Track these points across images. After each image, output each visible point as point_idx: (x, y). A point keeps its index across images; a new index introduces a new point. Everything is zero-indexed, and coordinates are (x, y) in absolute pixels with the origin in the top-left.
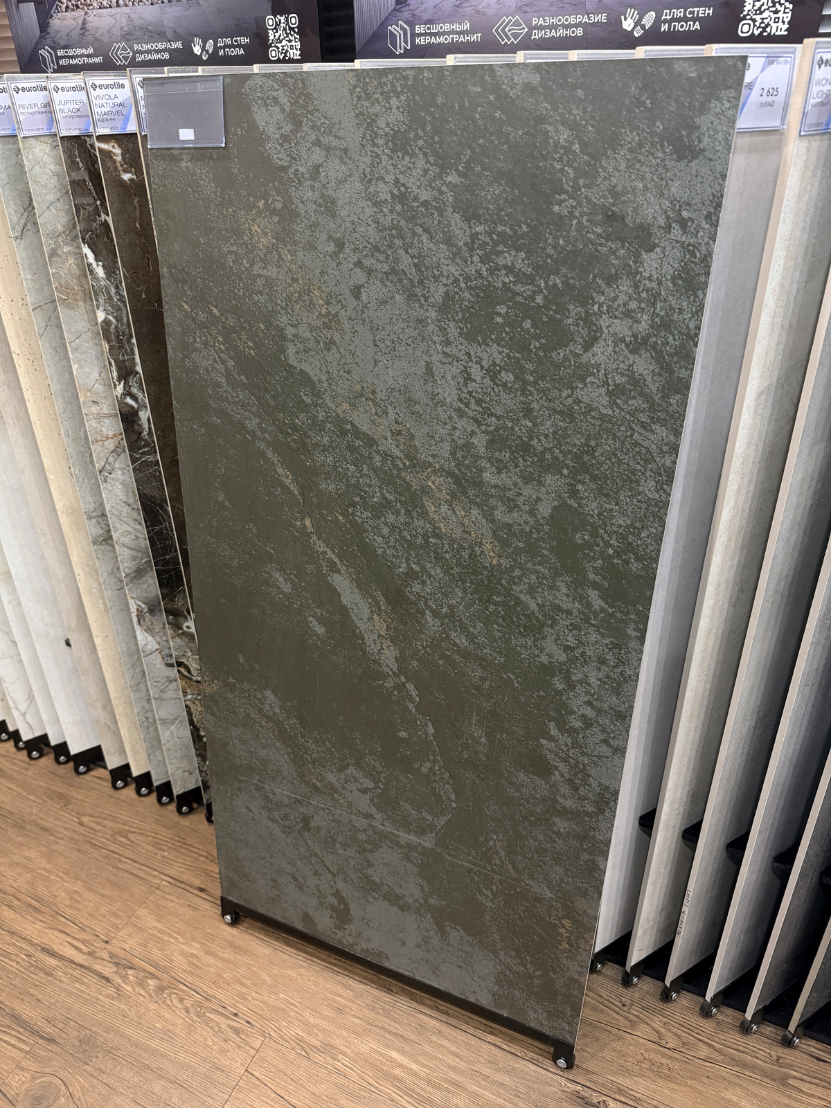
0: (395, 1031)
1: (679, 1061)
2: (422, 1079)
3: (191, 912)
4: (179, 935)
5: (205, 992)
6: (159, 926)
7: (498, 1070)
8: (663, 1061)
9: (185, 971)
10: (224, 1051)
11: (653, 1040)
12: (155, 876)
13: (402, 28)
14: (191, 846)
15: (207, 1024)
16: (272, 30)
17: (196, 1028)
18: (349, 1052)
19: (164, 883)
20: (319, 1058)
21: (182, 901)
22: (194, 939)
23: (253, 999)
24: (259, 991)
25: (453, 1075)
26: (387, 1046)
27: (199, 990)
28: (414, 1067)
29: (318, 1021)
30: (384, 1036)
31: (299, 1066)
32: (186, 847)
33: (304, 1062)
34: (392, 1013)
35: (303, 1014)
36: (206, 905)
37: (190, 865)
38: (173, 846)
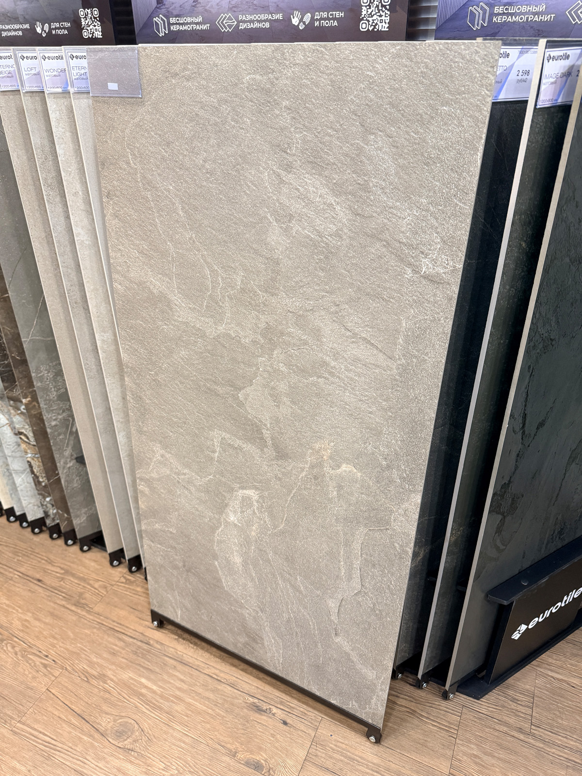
0: (147, 667)
2: (158, 695)
3: (30, 594)
4: (19, 607)
5: (29, 642)
6: (7, 602)
7: (207, 690)
9: (20, 630)
10: (35, 678)
12: (10, 572)
14: (37, 553)
15: (27, 662)
16: (83, 18)
17: (19, 664)
18: (115, 679)
19: (16, 576)
20: (94, 682)
21: (25, 587)
22: (28, 611)
23: (60, 647)
24: (65, 642)
25: (178, 693)
26: (140, 676)
27: (26, 641)
28: (154, 688)
29: (99, 661)
30: (139, 670)
31: (82, 687)
32: (35, 554)
33: (85, 685)
34: (147, 656)
35: (90, 656)
36: (40, 590)
37: (35, 566)
38: (26, 554)
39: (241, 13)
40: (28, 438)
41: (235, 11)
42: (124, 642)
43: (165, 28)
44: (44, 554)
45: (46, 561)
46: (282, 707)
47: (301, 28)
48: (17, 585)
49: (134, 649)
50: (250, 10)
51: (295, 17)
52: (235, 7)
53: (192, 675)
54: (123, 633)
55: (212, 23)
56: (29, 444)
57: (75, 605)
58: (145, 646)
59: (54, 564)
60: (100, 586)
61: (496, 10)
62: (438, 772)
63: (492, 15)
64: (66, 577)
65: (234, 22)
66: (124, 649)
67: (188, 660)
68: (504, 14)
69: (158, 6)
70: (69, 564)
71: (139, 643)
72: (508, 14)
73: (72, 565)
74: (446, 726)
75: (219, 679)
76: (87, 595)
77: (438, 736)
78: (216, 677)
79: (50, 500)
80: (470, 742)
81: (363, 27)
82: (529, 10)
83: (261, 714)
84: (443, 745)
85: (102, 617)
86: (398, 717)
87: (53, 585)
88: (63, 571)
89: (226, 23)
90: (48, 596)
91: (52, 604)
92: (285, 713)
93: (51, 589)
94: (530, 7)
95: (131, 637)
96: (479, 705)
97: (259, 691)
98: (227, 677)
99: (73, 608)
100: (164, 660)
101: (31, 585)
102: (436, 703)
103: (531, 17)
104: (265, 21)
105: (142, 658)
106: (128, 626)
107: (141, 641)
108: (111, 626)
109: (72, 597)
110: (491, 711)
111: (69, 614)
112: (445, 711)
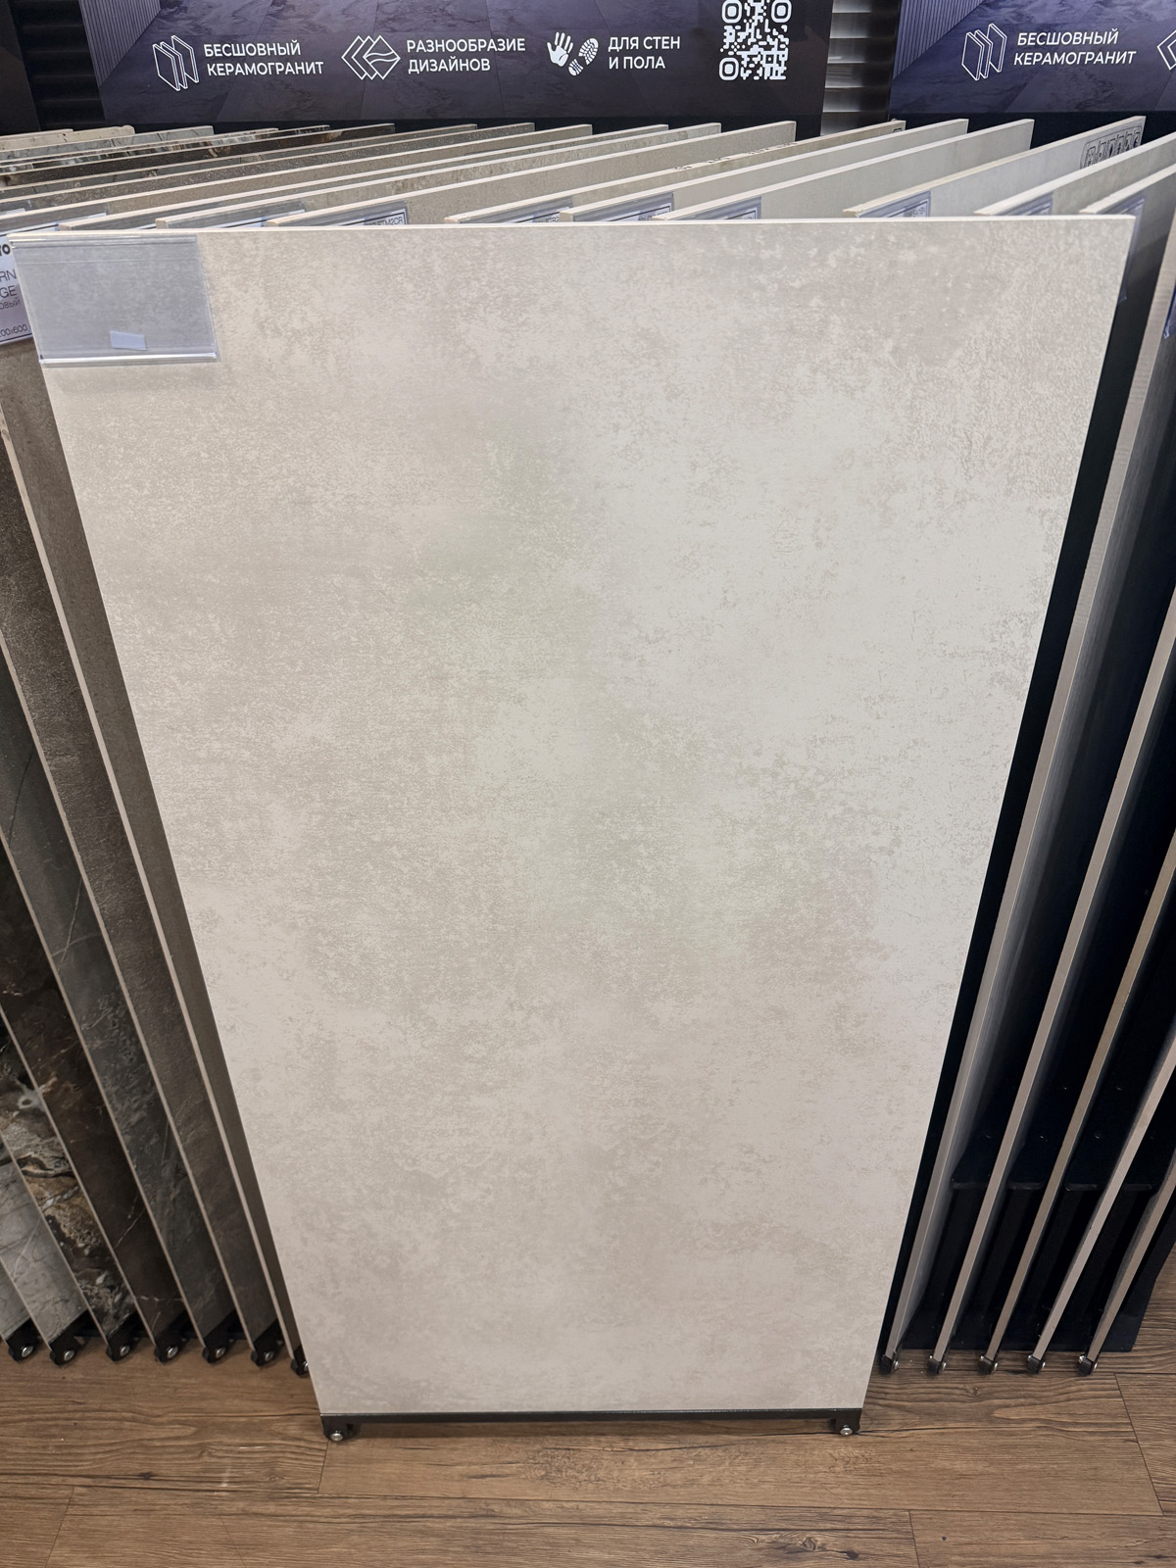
3: (143, 1520)
8: (857, 1452)
12: (57, 1485)
14: (98, 1410)
19: (78, 1490)
21: (119, 1509)
34: (505, 1544)
36: (163, 1499)
37: (111, 1444)
38: (69, 1423)
39: (413, 34)
40: (42, 1166)
41: (393, 30)
42: (437, 1536)
43: (189, 71)
44: (118, 1406)
45: (133, 1420)
46: (829, 1526)
47: (573, 73)
48: (95, 1511)
49: (469, 1542)
50: (437, 27)
51: (559, 48)
52: (393, 20)
53: (619, 1541)
54: (423, 1516)
55: (332, 59)
56: (45, 1176)
57: (271, 1498)
58: (488, 1525)
59: (159, 1420)
61: (1020, 39)
62: (1145, 1518)
63: (1013, 49)
64: (206, 1441)
65: (393, 56)
66: (446, 1552)
67: (595, 1512)
68: (1036, 48)
69: (165, 12)
70: (195, 1404)
71: (472, 1523)
72: (1045, 49)
73: (204, 1404)
74: (1110, 1425)
75: (679, 1524)
76: (286, 1463)
77: (1109, 1450)
78: (672, 1524)
79: (105, 1280)
80: (1160, 1437)
81: (727, 71)
82: (1087, 41)
83: (800, 1560)
84: (1126, 1463)
85: (350, 1501)
86: (1029, 1446)
87: (187, 1471)
88: (193, 1429)
89: (369, 58)
90: (193, 1505)
91: (215, 1521)
92: (841, 1534)
93: (188, 1485)
94: (1089, 35)
95: (446, 1517)
96: (1137, 1361)
97: (768, 1511)
98: (693, 1512)
99: (272, 1508)
100: (546, 1535)
101: (133, 1493)
102: (1073, 1388)
103: (1090, 56)
104: (479, 55)
105: (496, 1553)
106: (422, 1493)
108: (387, 1512)
109: (253, 1482)
110: (1160, 1363)
111: (270, 1526)
112: (1095, 1397)
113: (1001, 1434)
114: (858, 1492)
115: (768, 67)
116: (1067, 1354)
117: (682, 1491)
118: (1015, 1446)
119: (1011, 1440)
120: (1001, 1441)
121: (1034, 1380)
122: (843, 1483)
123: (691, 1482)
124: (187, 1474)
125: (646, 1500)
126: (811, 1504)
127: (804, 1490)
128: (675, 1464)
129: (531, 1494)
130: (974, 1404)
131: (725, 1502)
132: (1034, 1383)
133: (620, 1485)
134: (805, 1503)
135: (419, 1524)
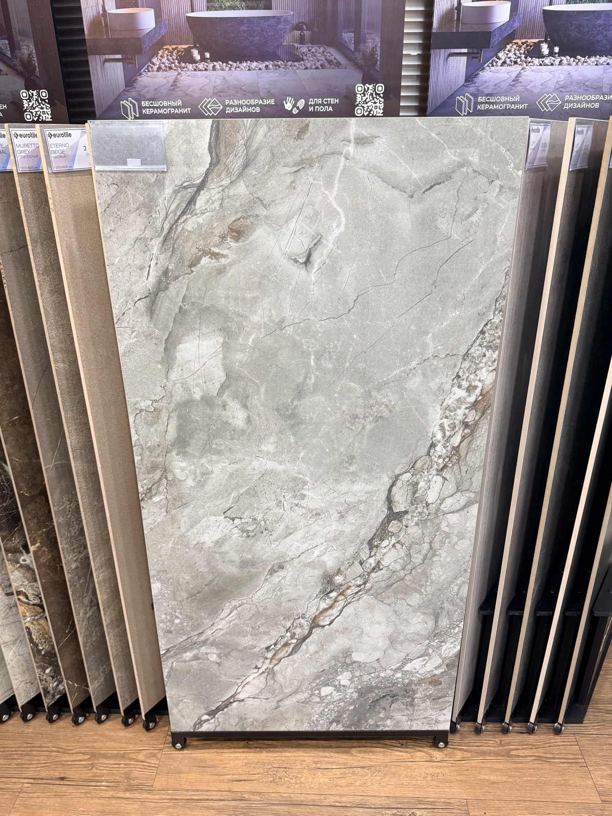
1: (447, 767)
3: (59, 800)
8: (438, 771)
11: (427, 760)
12: (15, 783)
13: (131, 102)
14: (40, 747)
16: (26, 100)
19: (26, 785)
21: (48, 794)
32: (36, 749)
34: (250, 814)
36: (70, 790)
37: (45, 763)
38: (23, 753)
39: (228, 98)
40: (27, 597)
41: (220, 96)
42: (215, 809)
43: (135, 112)
44: (50, 745)
45: (57, 751)
46: (423, 806)
47: (294, 113)
48: (34, 795)
50: (238, 95)
51: (288, 103)
52: (220, 92)
54: (207, 800)
55: (194, 107)
57: (127, 790)
58: (242, 804)
59: (71, 752)
60: (147, 756)
61: (479, 99)
63: (476, 103)
64: (95, 762)
65: (220, 106)
67: (299, 799)
68: (486, 103)
69: (127, 89)
70: (90, 745)
71: (233, 803)
72: (490, 103)
73: (95, 744)
74: (572, 759)
75: (344, 805)
76: (136, 773)
77: (572, 771)
78: (340, 805)
79: (51, 671)
80: (599, 765)
81: (359, 112)
82: (507, 100)
84: (582, 778)
85: (169, 792)
86: (530, 769)
87: (84, 776)
88: (89, 756)
89: (210, 107)
90: (86, 793)
91: (96, 801)
92: (430, 810)
93: (84, 783)
94: (507, 98)
95: (220, 800)
96: (586, 728)
99: (128, 795)
100: (272, 810)
101: (55, 787)
102: (552, 741)
103: (509, 106)
104: (255, 106)
106: (208, 788)
107: (233, 800)
108: (188, 798)
109: (118, 782)
110: (598, 729)
111: (126, 804)
112: (564, 745)
113: (515, 762)
114: (439, 790)
115: (375, 111)
116: (549, 724)
117: (345, 789)
118: (523, 769)
119: (520, 766)
120: (514, 766)
121: (532, 737)
122: (430, 786)
123: (350, 785)
124: (84, 778)
125: (326, 793)
126: (414, 796)
127: (410, 789)
128: (342, 776)
129: (265, 790)
130: (500, 748)
131: (368, 794)
132: (532, 738)
133: (312, 786)
134: (410, 795)
135: (206, 804)
